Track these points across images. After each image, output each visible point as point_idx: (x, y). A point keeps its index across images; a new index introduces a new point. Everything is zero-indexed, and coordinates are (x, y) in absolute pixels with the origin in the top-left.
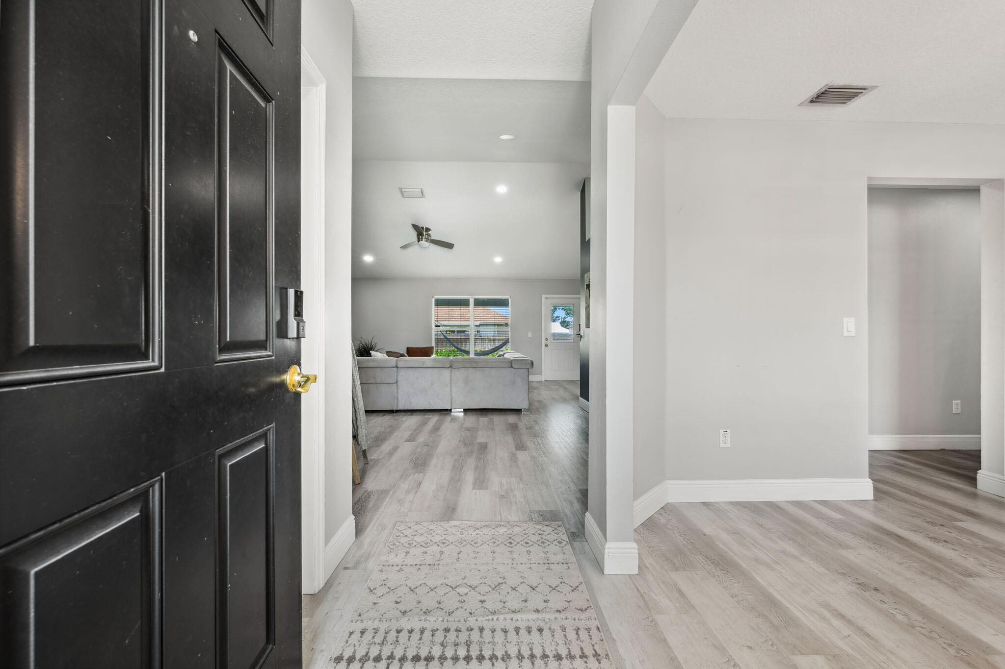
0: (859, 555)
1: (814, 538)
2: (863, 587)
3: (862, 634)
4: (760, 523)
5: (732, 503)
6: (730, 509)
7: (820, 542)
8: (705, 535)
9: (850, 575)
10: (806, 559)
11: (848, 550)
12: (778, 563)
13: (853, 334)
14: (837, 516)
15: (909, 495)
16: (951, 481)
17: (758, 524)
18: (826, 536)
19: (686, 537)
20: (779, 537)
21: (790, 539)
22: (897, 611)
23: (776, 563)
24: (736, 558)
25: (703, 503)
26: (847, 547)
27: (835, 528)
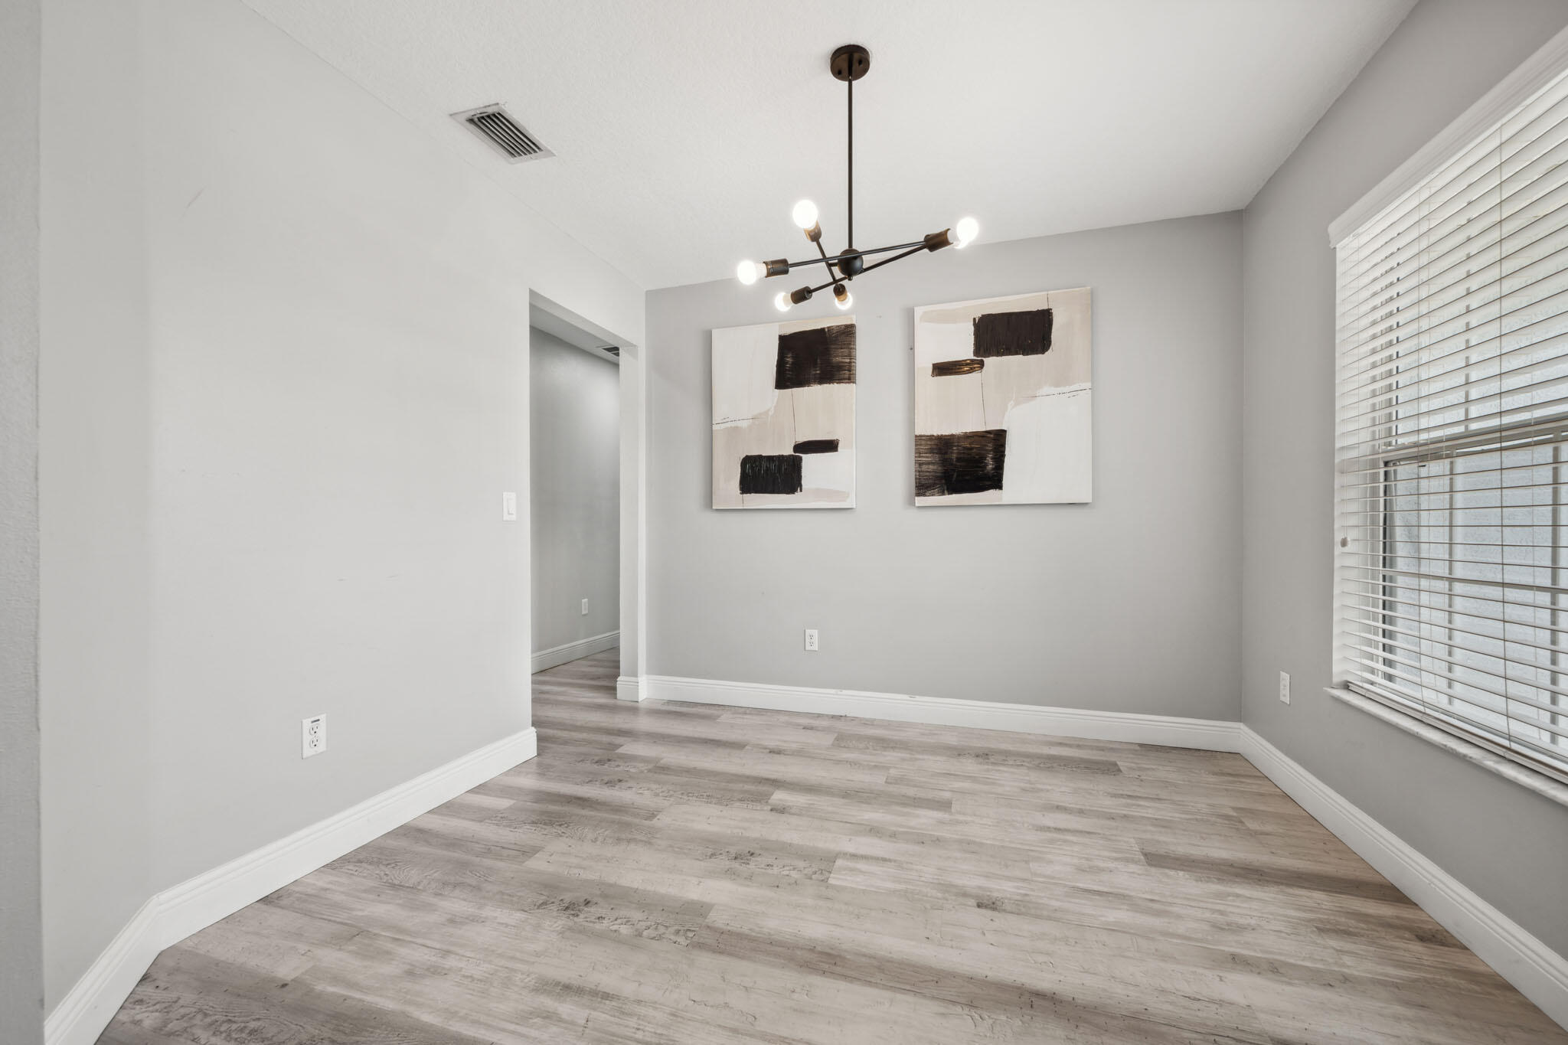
0: (551, 856)
1: (488, 862)
2: (573, 910)
3: (599, 1000)
4: (397, 882)
5: (331, 866)
6: (331, 883)
7: (500, 864)
8: (284, 985)
9: (553, 900)
10: (489, 911)
11: (537, 855)
12: (449, 952)
13: (514, 517)
14: (504, 803)
15: (566, 732)
16: (595, 698)
17: (393, 886)
18: (503, 848)
19: (234, 1026)
20: (437, 894)
21: (455, 886)
22: (619, 921)
23: (447, 953)
24: (370, 999)
25: (265, 900)
26: (534, 851)
27: (510, 826)
